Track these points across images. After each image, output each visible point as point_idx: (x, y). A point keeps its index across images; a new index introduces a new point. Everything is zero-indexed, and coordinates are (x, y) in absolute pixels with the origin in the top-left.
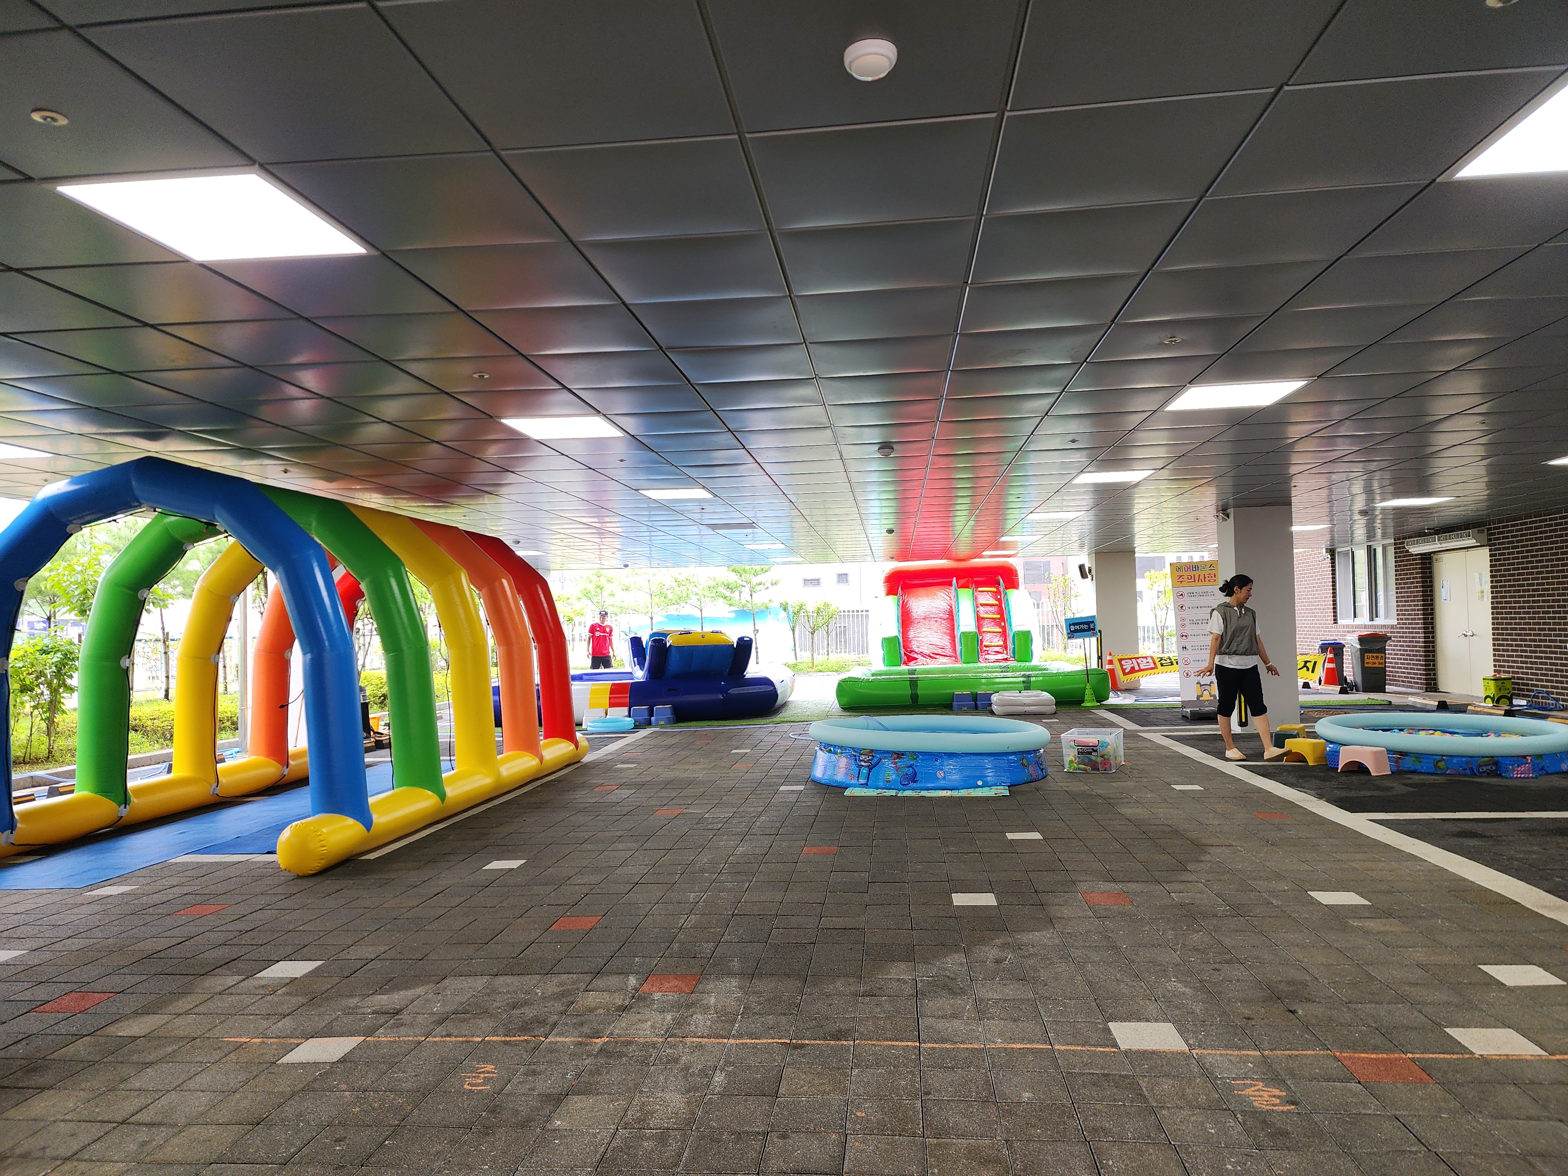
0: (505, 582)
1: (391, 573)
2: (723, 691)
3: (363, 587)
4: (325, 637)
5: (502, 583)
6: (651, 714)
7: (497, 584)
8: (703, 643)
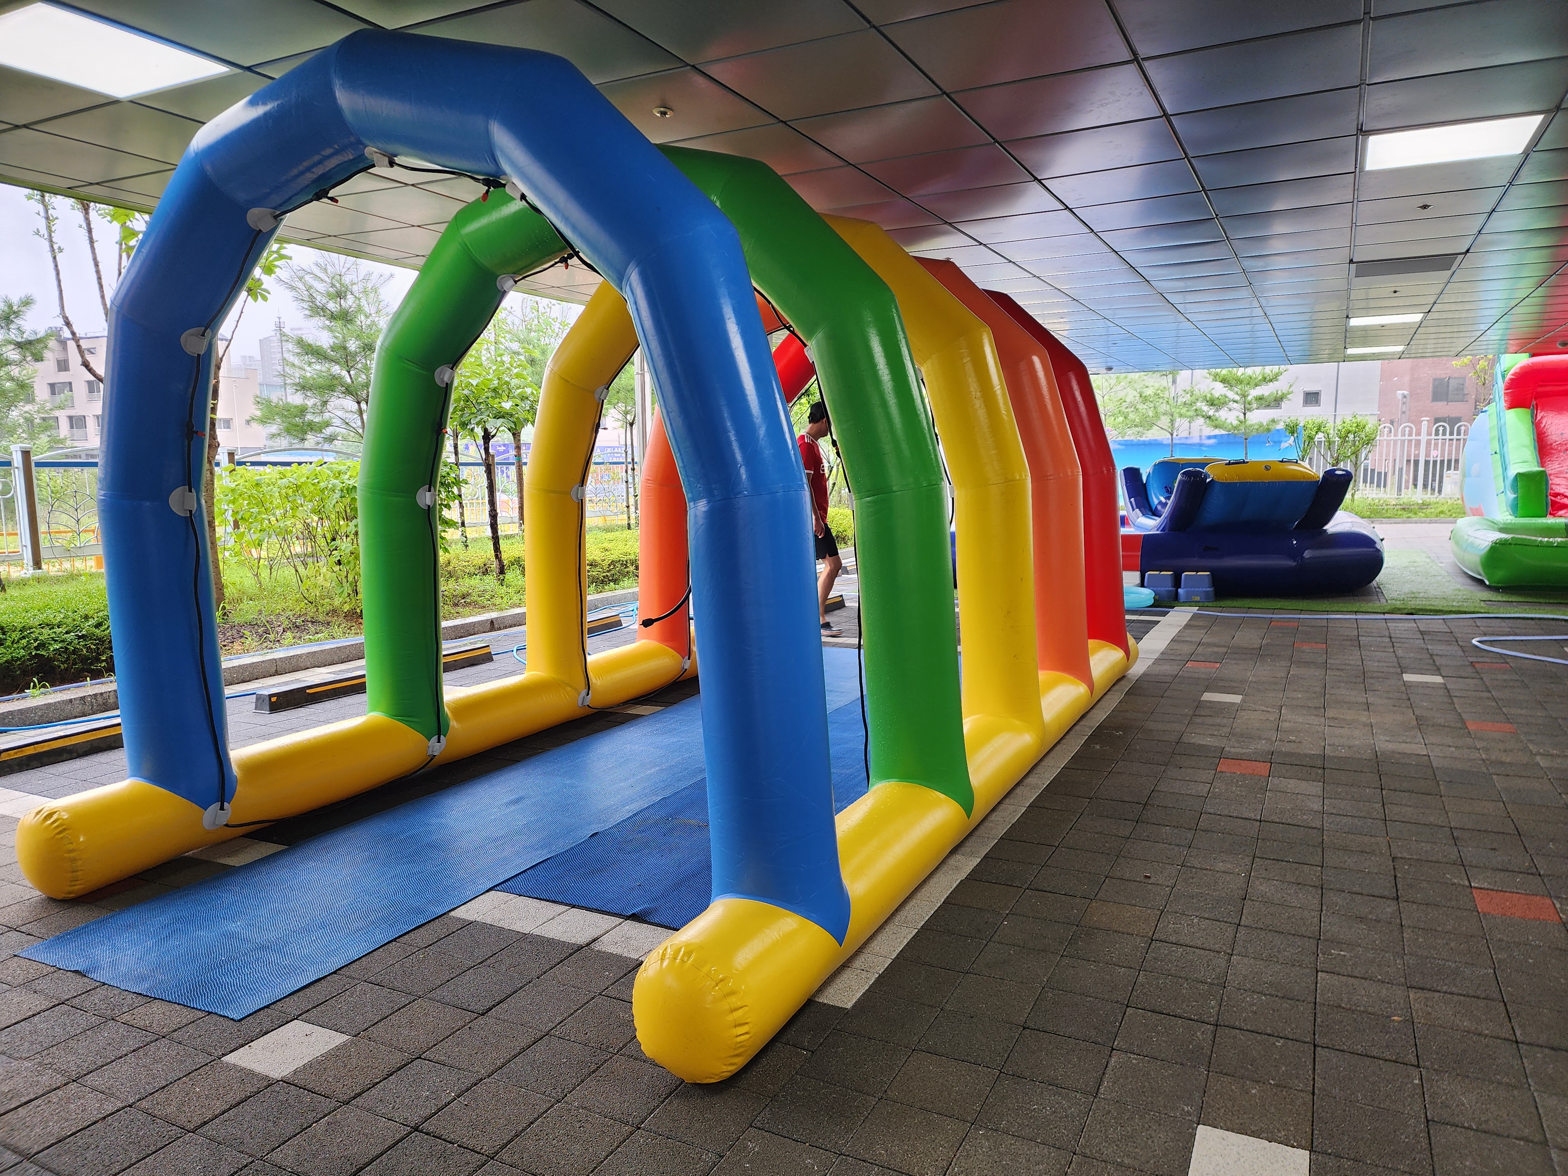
0: (1036, 360)
1: (868, 316)
2: (1295, 554)
3: (812, 353)
4: (739, 457)
5: (1031, 364)
6: (1177, 583)
7: (1023, 366)
8: (1268, 477)
